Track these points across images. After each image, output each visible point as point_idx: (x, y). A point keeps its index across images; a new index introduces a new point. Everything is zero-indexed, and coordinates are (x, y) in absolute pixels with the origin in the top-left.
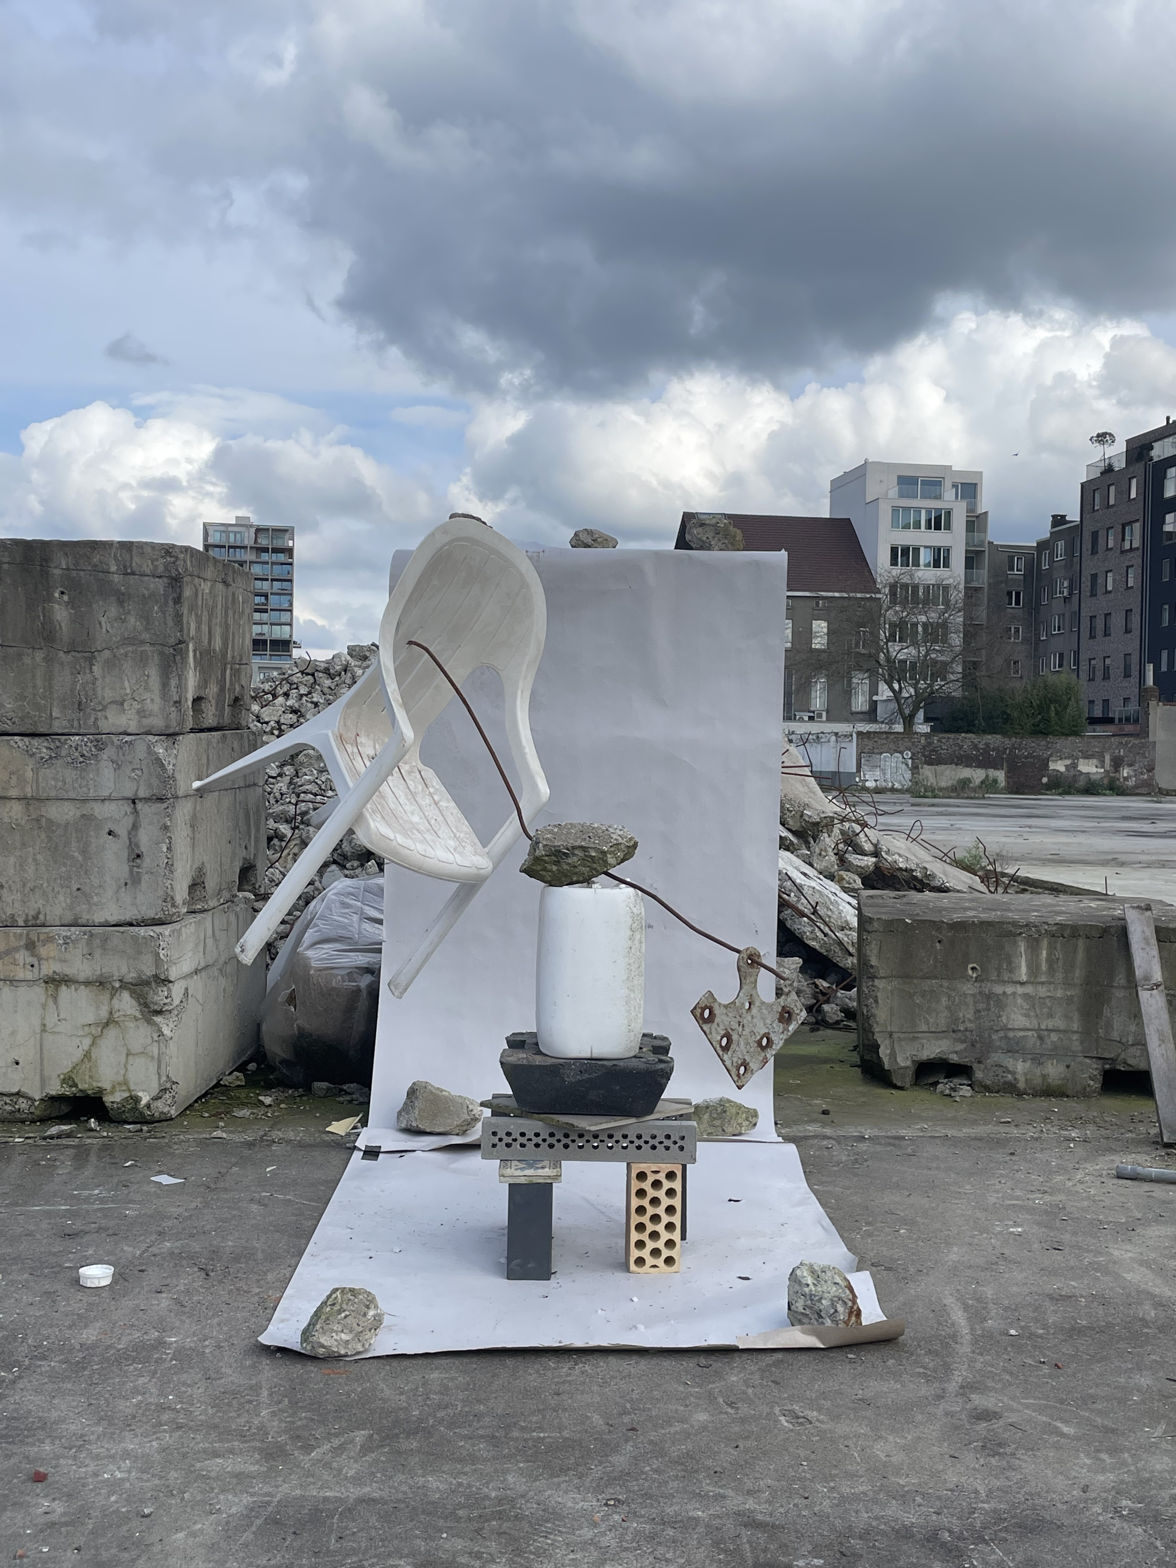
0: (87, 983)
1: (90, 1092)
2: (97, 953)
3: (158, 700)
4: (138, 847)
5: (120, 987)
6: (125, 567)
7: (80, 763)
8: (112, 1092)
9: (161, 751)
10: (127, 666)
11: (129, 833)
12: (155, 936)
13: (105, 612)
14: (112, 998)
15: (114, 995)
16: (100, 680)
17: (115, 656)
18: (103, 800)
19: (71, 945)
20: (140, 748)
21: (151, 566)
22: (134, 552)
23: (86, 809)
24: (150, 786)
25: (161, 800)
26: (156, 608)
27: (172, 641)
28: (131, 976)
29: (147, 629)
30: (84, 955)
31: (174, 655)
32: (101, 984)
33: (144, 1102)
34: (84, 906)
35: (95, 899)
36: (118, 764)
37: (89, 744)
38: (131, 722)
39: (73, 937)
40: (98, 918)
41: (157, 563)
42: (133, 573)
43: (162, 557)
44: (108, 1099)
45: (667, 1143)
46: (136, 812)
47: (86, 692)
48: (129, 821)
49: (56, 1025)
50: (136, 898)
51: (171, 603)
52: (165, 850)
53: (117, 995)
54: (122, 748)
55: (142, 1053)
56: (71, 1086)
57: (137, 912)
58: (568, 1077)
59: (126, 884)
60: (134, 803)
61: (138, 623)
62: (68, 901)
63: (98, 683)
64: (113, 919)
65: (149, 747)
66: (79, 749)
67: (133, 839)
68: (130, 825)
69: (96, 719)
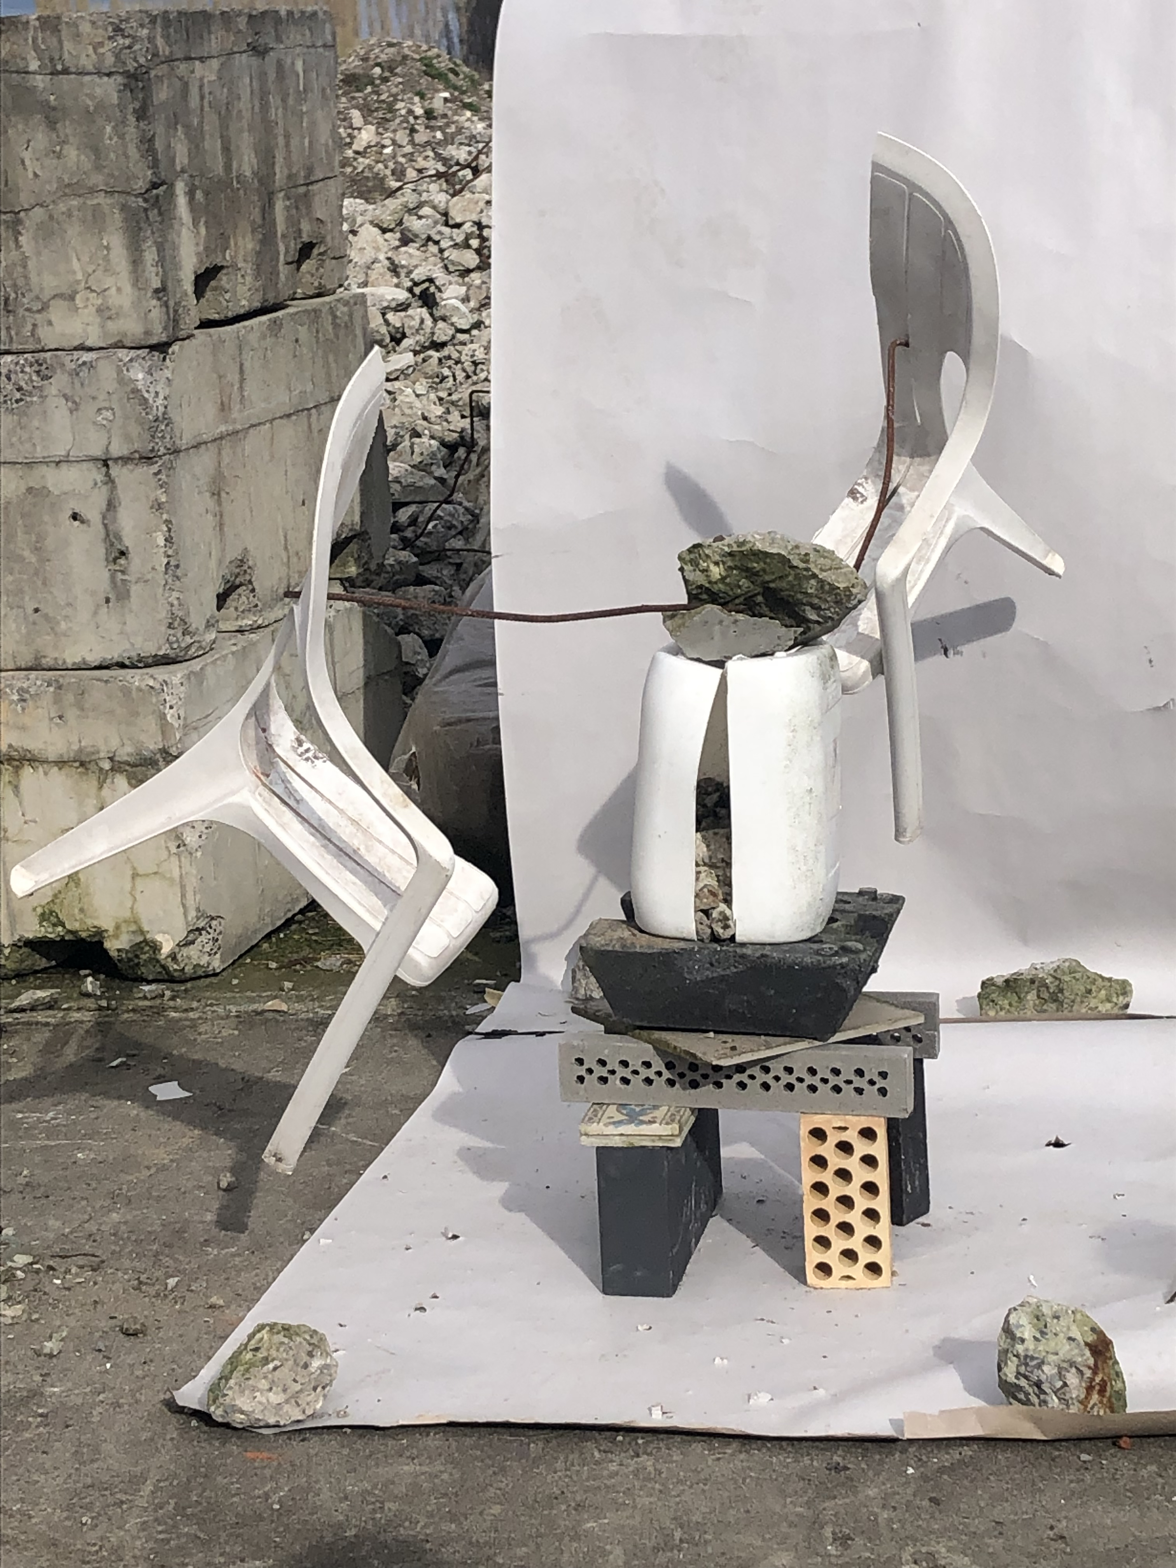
0: (61, 763)
1: (84, 935)
2: (71, 714)
3: (128, 289)
4: (120, 539)
5: (112, 769)
6: (52, 60)
7: (17, 401)
8: (116, 936)
9: (140, 376)
10: (73, 230)
11: (104, 518)
12: (158, 686)
13: (29, 141)
14: (101, 788)
15: (104, 781)
16: (34, 258)
17: (51, 217)
18: (58, 463)
19: (30, 703)
20: (106, 371)
21: (94, 56)
22: (64, 33)
23: (34, 478)
24: (127, 438)
25: (148, 459)
26: (108, 129)
27: (140, 185)
28: (126, 753)
29: (98, 168)
30: (51, 719)
31: (146, 210)
32: (82, 764)
33: (166, 950)
34: (48, 637)
35: (63, 625)
36: (74, 402)
37: (27, 369)
38: (90, 328)
39: (32, 691)
40: (72, 656)
41: (101, 50)
42: (66, 71)
43: (110, 38)
44: (112, 945)
45: (858, 1082)
46: (110, 480)
47: (14, 280)
48: (100, 498)
49: (21, 830)
50: (125, 623)
51: (132, 119)
52: (161, 541)
53: (108, 781)
54: (77, 374)
55: (155, 873)
56: (54, 925)
57: (128, 646)
58: (691, 973)
59: (108, 601)
60: (105, 463)
61: (83, 157)
62: (24, 631)
63: (31, 264)
64: (94, 659)
65: (119, 371)
66: (13, 376)
67: (111, 528)
68: (104, 506)
69: (35, 325)
